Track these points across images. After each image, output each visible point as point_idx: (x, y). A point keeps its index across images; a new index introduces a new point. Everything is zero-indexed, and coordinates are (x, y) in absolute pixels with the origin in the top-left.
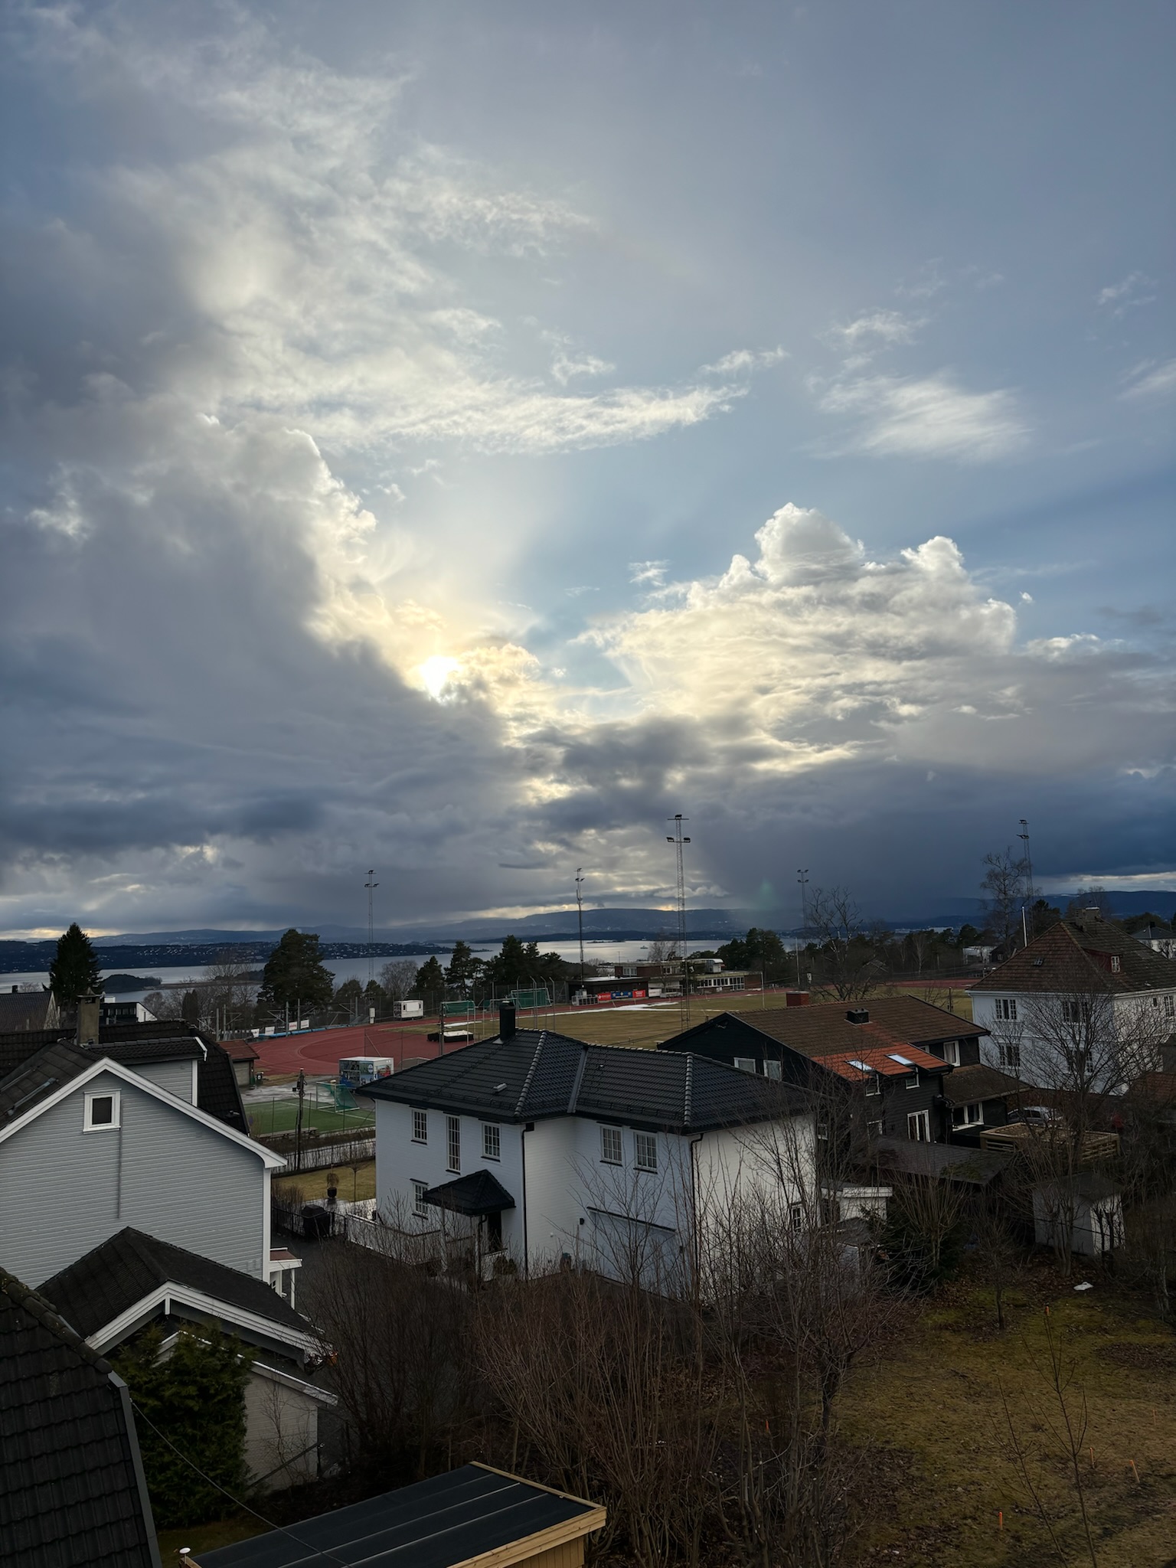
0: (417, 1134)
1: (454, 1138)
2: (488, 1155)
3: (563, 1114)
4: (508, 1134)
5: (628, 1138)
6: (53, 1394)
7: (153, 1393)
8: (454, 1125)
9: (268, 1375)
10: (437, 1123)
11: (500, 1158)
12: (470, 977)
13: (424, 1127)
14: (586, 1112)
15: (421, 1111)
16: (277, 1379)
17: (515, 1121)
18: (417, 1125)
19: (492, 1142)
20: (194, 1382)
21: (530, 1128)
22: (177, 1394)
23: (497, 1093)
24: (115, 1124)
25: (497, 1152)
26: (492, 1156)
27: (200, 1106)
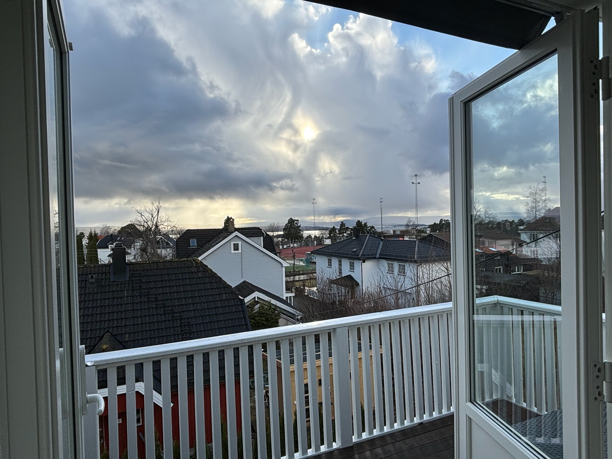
0: (329, 265)
1: (340, 265)
2: (351, 270)
3: (375, 258)
4: (357, 264)
5: (396, 265)
6: (224, 299)
7: (253, 318)
8: (340, 262)
9: (285, 318)
10: (335, 262)
11: (355, 271)
12: (345, 233)
13: (331, 263)
14: (382, 257)
15: (330, 258)
16: (287, 319)
17: (359, 259)
18: (329, 262)
19: (352, 266)
20: (264, 317)
21: (364, 261)
22: (260, 319)
23: (354, 252)
24: (240, 251)
25: (353, 269)
26: (352, 270)
27: (264, 247)
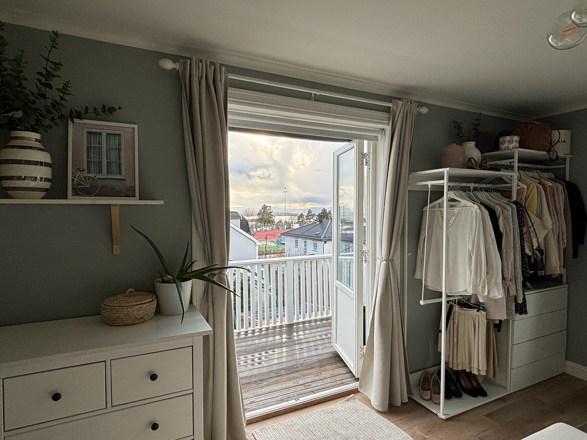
1: (305, 245)
4: (320, 244)
8: (305, 242)
10: (301, 242)
13: (297, 243)
15: (297, 239)
17: (321, 240)
19: (315, 247)
21: (325, 243)
23: (317, 234)
26: (315, 250)
27: (240, 228)
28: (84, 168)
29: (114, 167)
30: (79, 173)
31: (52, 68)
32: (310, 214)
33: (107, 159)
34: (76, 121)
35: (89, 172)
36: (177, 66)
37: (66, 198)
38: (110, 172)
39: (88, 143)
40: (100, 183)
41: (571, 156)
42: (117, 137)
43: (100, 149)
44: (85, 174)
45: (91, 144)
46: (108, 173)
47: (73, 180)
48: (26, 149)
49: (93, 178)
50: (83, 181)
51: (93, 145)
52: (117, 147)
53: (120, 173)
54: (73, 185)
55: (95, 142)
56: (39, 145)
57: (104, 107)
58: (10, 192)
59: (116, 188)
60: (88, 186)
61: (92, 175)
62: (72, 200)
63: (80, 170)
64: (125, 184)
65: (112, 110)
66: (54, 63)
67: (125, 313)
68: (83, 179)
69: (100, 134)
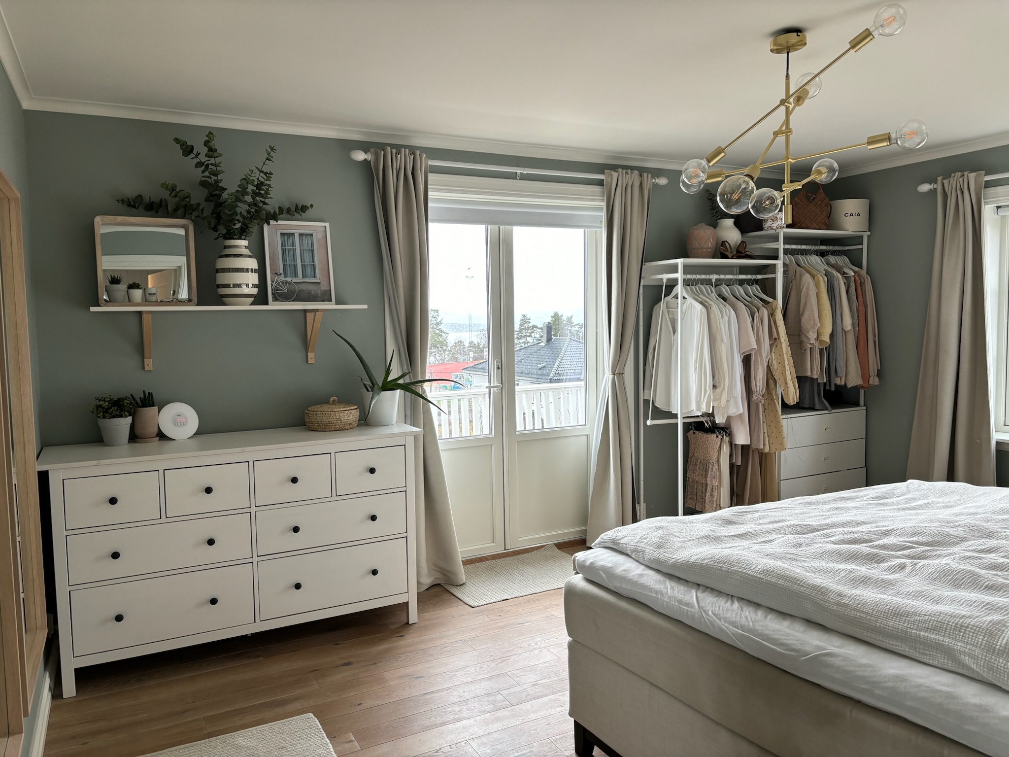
12: (530, 336)
28: (281, 272)
29: (309, 270)
30: (277, 277)
31: (264, 178)
32: (526, 326)
33: (302, 262)
34: (272, 222)
35: (285, 276)
36: (369, 157)
37: (267, 303)
38: (306, 276)
39: (282, 246)
40: (297, 288)
41: (869, 233)
42: (309, 237)
43: (294, 250)
44: (282, 278)
45: (285, 246)
46: (303, 277)
47: (272, 285)
48: (239, 257)
49: (290, 283)
50: (281, 286)
51: (287, 247)
52: (311, 248)
53: (315, 277)
54: (272, 290)
55: (289, 244)
56: (247, 252)
57: (297, 205)
58: (224, 299)
59: (313, 292)
60: (286, 291)
61: (289, 279)
62: (273, 306)
63: (277, 274)
64: (320, 288)
65: (304, 209)
66: (266, 174)
67: (338, 417)
68: (281, 284)
69: (293, 234)
